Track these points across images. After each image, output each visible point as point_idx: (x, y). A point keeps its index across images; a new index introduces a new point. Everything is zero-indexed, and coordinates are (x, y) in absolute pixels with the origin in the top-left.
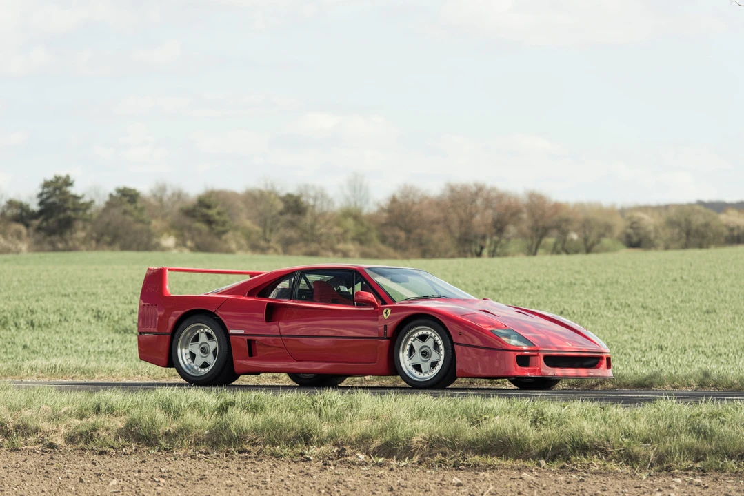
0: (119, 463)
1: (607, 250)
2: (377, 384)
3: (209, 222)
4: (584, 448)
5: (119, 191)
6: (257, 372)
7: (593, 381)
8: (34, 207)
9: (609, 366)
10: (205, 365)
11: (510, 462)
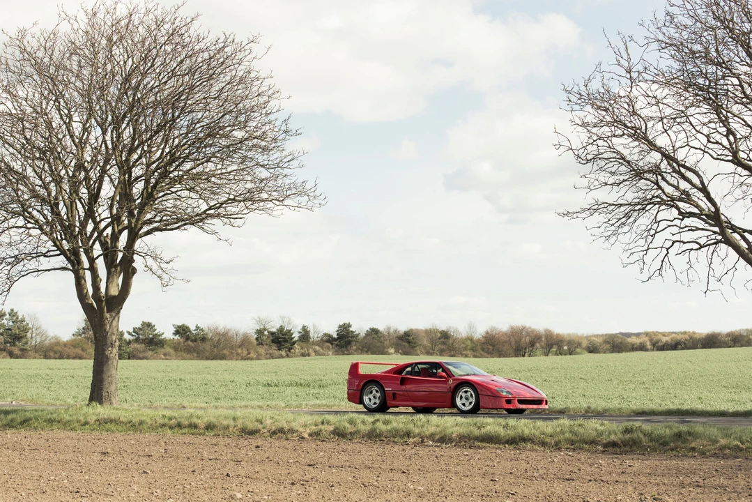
0: (329, 445)
1: (579, 354)
2: (449, 411)
3: (409, 342)
4: (524, 439)
5: (370, 329)
6: (397, 406)
7: (540, 410)
8: (335, 336)
9: (546, 404)
10: (375, 404)
11: (493, 445)
